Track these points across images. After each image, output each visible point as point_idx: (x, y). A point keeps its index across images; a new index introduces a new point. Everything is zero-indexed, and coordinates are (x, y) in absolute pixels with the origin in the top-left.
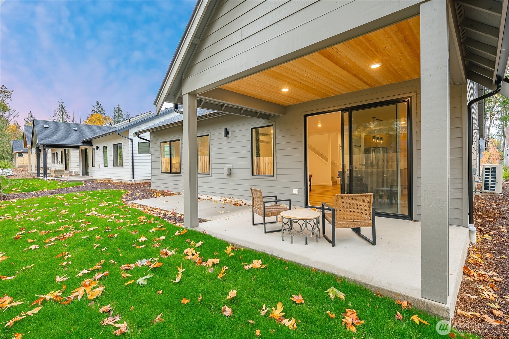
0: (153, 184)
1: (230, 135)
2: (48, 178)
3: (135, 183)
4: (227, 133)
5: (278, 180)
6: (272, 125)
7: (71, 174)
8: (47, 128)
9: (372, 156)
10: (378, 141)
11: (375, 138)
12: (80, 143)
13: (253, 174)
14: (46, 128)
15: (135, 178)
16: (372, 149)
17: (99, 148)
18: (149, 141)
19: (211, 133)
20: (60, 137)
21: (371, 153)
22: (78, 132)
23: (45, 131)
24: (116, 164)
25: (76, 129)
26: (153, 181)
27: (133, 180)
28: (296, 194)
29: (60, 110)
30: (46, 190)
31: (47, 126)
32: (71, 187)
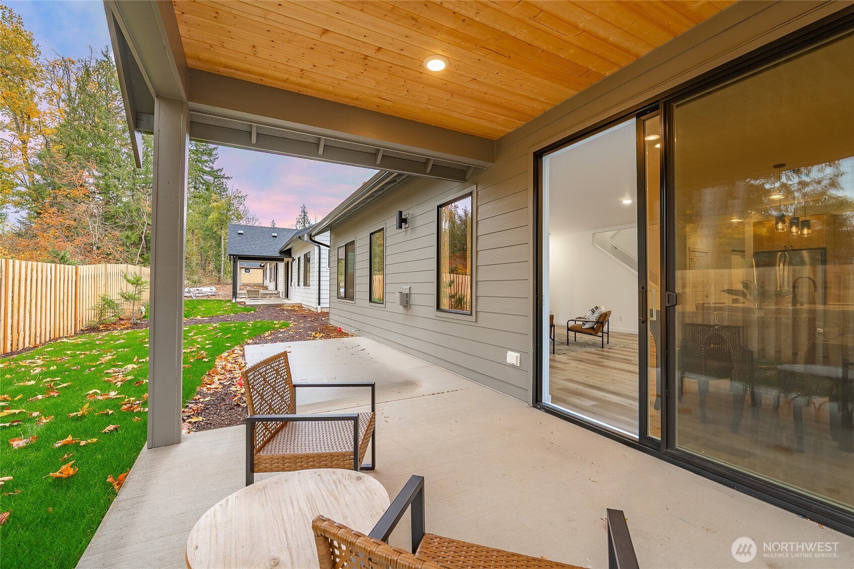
0: (331, 316)
1: (408, 225)
2: (237, 300)
3: (321, 313)
4: (402, 221)
5: (478, 324)
6: (471, 194)
7: (278, 295)
8: (242, 234)
9: (781, 272)
10: (794, 229)
11: (784, 222)
12: (277, 254)
13: (438, 307)
14: (240, 234)
15: (322, 305)
16: (780, 253)
17: (295, 260)
18: (328, 246)
19: (387, 225)
20: (253, 246)
21: (776, 266)
22: (278, 238)
23: (239, 238)
24: (306, 284)
25: (276, 235)
26: (332, 311)
27: (319, 307)
28: (513, 366)
29: (303, 217)
30: (199, 317)
31: (242, 232)
32: (232, 314)
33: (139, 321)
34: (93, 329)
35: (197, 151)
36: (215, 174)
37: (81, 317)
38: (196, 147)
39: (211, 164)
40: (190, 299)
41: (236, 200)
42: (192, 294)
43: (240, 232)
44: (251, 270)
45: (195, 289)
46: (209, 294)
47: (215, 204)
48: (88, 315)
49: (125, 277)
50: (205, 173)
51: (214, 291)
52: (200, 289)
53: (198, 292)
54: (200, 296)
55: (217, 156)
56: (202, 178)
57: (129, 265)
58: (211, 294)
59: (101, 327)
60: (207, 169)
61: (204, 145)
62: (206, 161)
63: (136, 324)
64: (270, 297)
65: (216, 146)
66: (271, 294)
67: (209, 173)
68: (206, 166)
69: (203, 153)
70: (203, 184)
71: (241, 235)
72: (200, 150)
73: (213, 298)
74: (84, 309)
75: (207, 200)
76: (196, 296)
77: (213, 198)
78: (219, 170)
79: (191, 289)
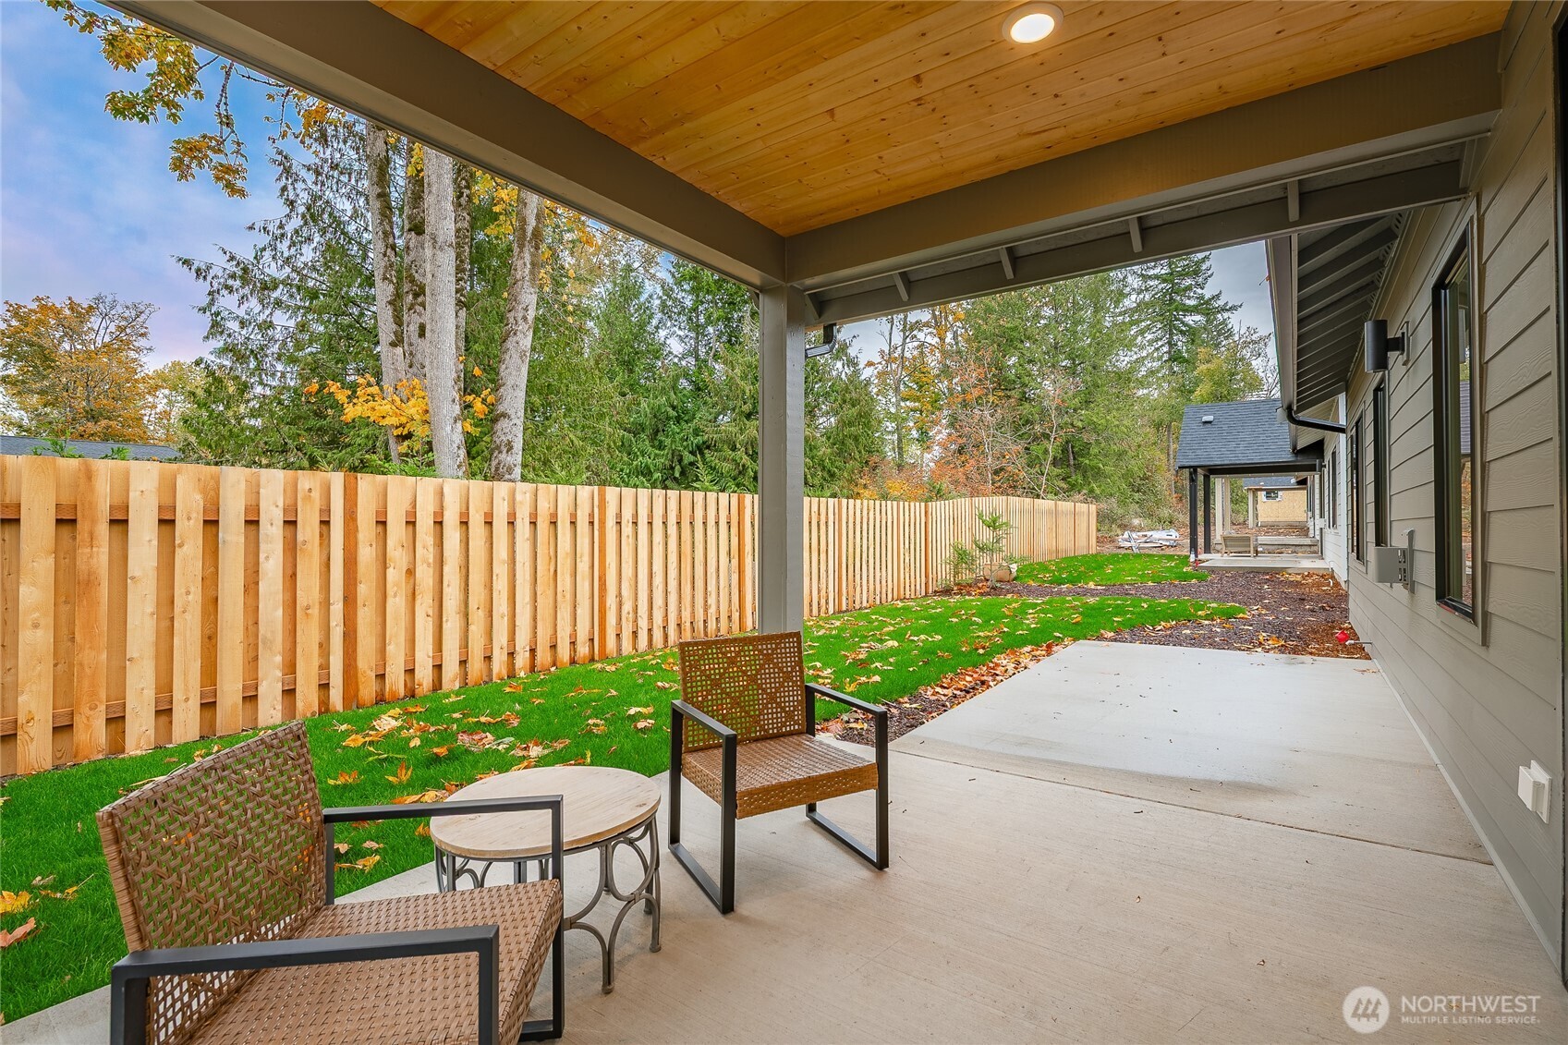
0: (1350, 602)
1: (1406, 353)
5: (1491, 654)
8: (1210, 422)
12: (1286, 458)
14: (1205, 423)
20: (1233, 446)
23: (1204, 431)
26: (1350, 590)
30: (1091, 585)
31: (1210, 418)
32: (1150, 583)
33: (998, 585)
34: (947, 592)
35: (1171, 274)
36: (1206, 308)
37: (934, 573)
38: (1170, 267)
39: (1199, 291)
40: (1129, 551)
41: (1249, 350)
42: (1133, 544)
43: (1206, 418)
44: (1280, 493)
45: (1140, 534)
46: (1164, 543)
47: (1203, 367)
48: (943, 574)
49: (981, 516)
50: (1187, 311)
51: (1173, 537)
52: (1149, 534)
53: (1144, 539)
54: (1148, 548)
55: (1210, 272)
56: (1183, 323)
57: (1011, 498)
58: (1168, 544)
59: (955, 588)
60: (1192, 302)
61: (1184, 259)
62: (1189, 288)
63: (994, 588)
64: (1292, 552)
65: (1208, 253)
66: (1296, 545)
67: (1194, 310)
68: (1189, 298)
69: (1183, 275)
70: (1183, 333)
71: (1209, 425)
72: (1178, 270)
73: (1170, 552)
74: (939, 561)
75: (1189, 363)
76: (1139, 548)
77: (1201, 356)
78: (1213, 298)
79: (1134, 535)
